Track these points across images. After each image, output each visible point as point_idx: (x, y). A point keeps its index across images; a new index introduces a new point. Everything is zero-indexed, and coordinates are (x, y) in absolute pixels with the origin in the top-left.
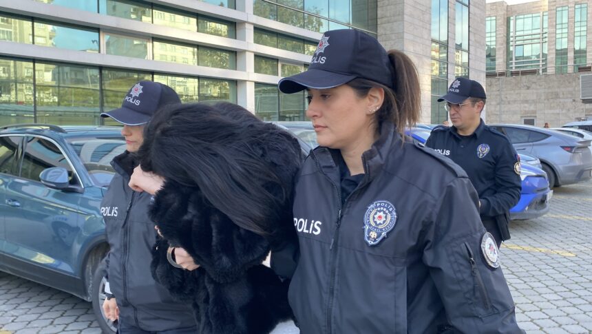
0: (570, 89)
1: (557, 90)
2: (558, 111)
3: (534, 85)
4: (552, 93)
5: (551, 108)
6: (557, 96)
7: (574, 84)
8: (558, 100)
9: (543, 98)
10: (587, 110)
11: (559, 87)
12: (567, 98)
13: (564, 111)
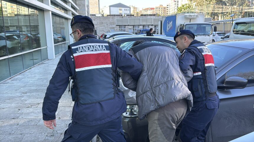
0: (106, 21)
1: (103, 21)
2: (103, 28)
3: (96, 19)
4: (101, 22)
5: (101, 27)
6: (102, 23)
7: (107, 20)
8: (103, 24)
9: (99, 23)
10: (111, 28)
11: (103, 20)
12: (105, 24)
13: (105, 28)
